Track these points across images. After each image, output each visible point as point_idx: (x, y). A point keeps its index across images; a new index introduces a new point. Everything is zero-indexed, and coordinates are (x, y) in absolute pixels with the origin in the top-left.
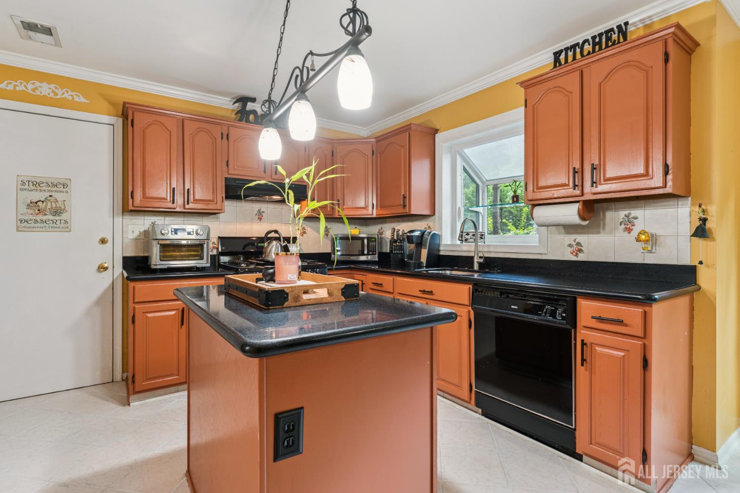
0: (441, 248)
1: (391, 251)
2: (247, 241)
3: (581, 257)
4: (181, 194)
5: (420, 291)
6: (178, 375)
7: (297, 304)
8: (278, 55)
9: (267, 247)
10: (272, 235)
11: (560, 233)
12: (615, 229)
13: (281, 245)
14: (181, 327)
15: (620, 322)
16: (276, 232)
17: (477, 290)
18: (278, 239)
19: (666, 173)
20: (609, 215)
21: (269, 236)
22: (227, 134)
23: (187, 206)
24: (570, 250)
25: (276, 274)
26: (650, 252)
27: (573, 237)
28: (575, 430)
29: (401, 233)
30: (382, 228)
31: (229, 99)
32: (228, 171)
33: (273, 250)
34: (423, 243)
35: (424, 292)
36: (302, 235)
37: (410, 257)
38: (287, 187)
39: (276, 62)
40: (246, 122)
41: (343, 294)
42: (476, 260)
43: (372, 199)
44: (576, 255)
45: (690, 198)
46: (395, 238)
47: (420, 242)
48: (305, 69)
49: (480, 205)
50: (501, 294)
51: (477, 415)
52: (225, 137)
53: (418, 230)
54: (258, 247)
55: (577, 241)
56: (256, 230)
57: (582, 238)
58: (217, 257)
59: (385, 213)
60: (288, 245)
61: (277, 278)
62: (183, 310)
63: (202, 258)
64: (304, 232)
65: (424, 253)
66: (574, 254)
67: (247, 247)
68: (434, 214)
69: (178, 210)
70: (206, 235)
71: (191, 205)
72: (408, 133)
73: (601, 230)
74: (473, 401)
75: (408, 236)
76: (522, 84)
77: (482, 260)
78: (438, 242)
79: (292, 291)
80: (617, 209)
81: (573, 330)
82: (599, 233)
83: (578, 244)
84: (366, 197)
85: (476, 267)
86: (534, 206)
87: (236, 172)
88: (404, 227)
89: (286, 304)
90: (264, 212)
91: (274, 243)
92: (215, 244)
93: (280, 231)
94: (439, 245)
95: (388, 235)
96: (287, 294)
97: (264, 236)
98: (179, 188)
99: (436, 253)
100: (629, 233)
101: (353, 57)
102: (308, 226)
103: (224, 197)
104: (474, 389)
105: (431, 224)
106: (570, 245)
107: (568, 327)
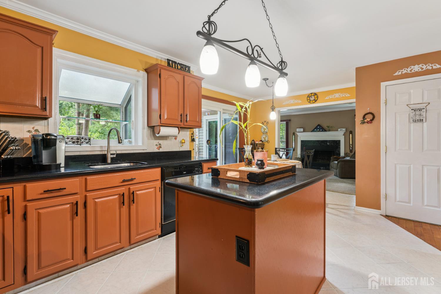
3: (161, 150)
11: (152, 139)
12: (172, 138)
24: (157, 147)
26: (181, 147)
27: (158, 141)
42: (109, 156)
44: (159, 149)
45: (190, 129)
55: (159, 143)
57: (161, 142)
66: (158, 149)
73: (168, 139)
77: (114, 156)
82: (167, 140)
83: (160, 144)
85: (109, 161)
100: (176, 140)
106: (156, 145)
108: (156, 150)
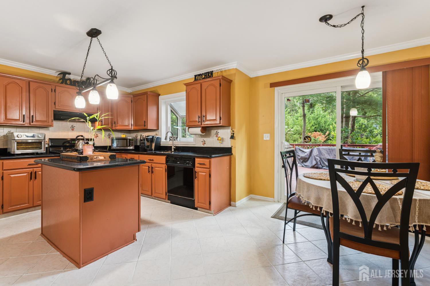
0: (161, 143)
1: (140, 145)
2: (65, 141)
4: (28, 118)
5: (149, 160)
6: (29, 204)
7: (92, 161)
8: (84, 69)
9: (77, 143)
10: (80, 137)
11: (199, 137)
12: (214, 136)
13: (84, 142)
14: (30, 181)
15: (204, 164)
16: (82, 136)
17: (168, 158)
18: (83, 139)
19: (220, 119)
20: (212, 131)
21: (78, 138)
22: (54, 89)
23: (31, 124)
24: (202, 143)
25: (83, 152)
26: (222, 143)
27: (203, 138)
28: (195, 200)
29: (144, 137)
30: (137, 135)
31: (55, 72)
32: (55, 107)
33: (80, 145)
34: (153, 141)
35: (150, 160)
36: (96, 138)
37: (148, 147)
38: (88, 120)
39: (83, 71)
40: (65, 84)
41: (110, 158)
42: (173, 147)
43: (132, 122)
44: (204, 145)
45: (230, 127)
46: (142, 139)
47: (152, 140)
48: (95, 80)
49: (179, 126)
50: (175, 158)
51: (169, 204)
52: (53, 91)
53: (151, 136)
54: (71, 143)
56: (70, 135)
57: (205, 139)
58: (48, 149)
59: (137, 128)
60: (89, 142)
61: (84, 153)
62: (31, 173)
63: (41, 149)
64: (97, 136)
65: (154, 145)
67: (65, 143)
68: (158, 129)
69: (26, 125)
70: (44, 137)
71: (34, 123)
72: (146, 95)
74: (167, 199)
75: (146, 139)
76: (185, 84)
77: (175, 148)
78: (160, 141)
79: (90, 157)
80: (214, 130)
81: (194, 168)
82: (209, 137)
83: (204, 141)
84: (129, 121)
85: (173, 150)
86: (189, 128)
87: (59, 108)
88: (145, 134)
89: (88, 161)
90: (75, 127)
91: (81, 141)
92: (47, 142)
93: (84, 136)
94: (160, 142)
95: (139, 137)
96: (88, 158)
97: (75, 138)
98: (27, 114)
99: (159, 145)
100: (217, 137)
101: (111, 84)
102: (99, 133)
103: (53, 119)
104: (167, 194)
105: (157, 133)
106: (202, 142)
107: (192, 167)
108: (201, 145)
